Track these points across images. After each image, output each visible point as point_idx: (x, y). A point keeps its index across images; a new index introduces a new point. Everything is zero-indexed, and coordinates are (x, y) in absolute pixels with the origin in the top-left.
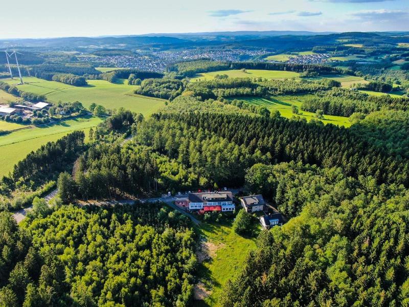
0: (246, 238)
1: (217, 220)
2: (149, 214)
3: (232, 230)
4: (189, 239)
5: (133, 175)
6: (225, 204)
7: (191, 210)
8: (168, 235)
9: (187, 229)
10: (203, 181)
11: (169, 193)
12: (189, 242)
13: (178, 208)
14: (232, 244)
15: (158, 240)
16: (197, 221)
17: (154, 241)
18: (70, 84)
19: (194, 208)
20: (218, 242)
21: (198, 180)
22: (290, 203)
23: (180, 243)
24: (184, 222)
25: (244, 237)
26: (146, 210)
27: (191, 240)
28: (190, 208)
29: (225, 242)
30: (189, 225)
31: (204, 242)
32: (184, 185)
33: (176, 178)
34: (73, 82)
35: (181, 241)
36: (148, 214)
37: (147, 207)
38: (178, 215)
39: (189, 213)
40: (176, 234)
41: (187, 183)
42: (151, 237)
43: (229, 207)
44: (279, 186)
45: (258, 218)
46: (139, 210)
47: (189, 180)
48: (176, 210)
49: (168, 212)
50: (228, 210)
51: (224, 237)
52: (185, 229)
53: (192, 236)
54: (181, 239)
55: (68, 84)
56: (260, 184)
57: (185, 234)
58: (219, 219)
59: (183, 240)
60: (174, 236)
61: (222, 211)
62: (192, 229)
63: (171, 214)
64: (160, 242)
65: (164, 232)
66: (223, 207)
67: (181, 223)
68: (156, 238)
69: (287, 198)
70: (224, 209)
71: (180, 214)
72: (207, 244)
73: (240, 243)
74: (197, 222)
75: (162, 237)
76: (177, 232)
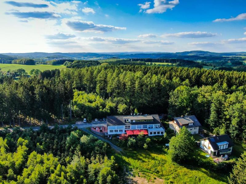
0: (192, 169)
1: (145, 146)
2: (56, 140)
3: (168, 158)
4: (109, 173)
5: (41, 95)
6: (152, 128)
7: (110, 136)
8: (77, 168)
9: (106, 158)
10: (122, 107)
11: (85, 119)
12: (109, 178)
13: (94, 133)
14: (174, 178)
15: (60, 176)
16: (118, 148)
17: (52, 177)
18: (23, 64)
19: (114, 133)
20: (152, 176)
21: (116, 107)
22: (234, 122)
23: (96, 180)
24: (101, 148)
25: (188, 168)
26: (53, 135)
27: (112, 175)
28: (109, 133)
29: (162, 175)
30: (108, 153)
31: (131, 177)
32: (102, 112)
33: (93, 105)
34: (24, 62)
35: (96, 176)
36: (54, 140)
37: (55, 133)
38: (93, 141)
39: (108, 139)
40: (89, 166)
41: (105, 109)
42: (48, 171)
43: (156, 130)
44: (213, 105)
45: (198, 142)
46: (43, 135)
47: (107, 107)
48: (91, 135)
49: (81, 136)
50: (157, 134)
51: (159, 168)
52: (103, 158)
53: (113, 168)
54: (96, 173)
55: (21, 64)
56: (187, 107)
57: (103, 165)
58: (147, 144)
59: (100, 174)
60: (86, 168)
61: (149, 135)
62: (112, 157)
63: (84, 139)
64: (62, 178)
65: (72, 163)
66: (150, 131)
67: (97, 151)
68: (56, 172)
69: (228, 117)
70: (151, 133)
71: (97, 140)
72: (135, 179)
73: (186, 177)
74: (118, 150)
75: (68, 170)
76: (91, 162)
